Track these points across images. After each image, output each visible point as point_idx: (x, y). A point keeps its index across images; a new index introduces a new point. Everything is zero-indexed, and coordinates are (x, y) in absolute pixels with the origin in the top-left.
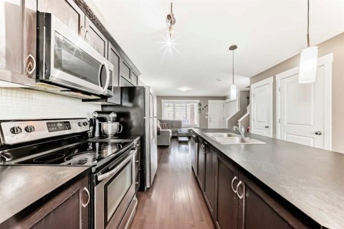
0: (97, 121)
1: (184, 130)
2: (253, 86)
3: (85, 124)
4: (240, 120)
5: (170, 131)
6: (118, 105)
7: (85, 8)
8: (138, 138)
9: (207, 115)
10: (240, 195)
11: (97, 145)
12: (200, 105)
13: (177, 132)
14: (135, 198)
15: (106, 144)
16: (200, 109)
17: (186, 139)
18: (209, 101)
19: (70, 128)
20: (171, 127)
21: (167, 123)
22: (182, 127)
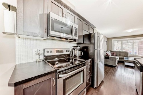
0: (74, 50)
3: (69, 51)
6: (82, 43)
7: (64, 5)
8: (90, 59)
11: (73, 60)
13: (124, 59)
14: (85, 90)
15: (76, 60)
17: (132, 65)
19: (63, 52)
20: (118, 55)
21: (115, 53)
22: (129, 56)
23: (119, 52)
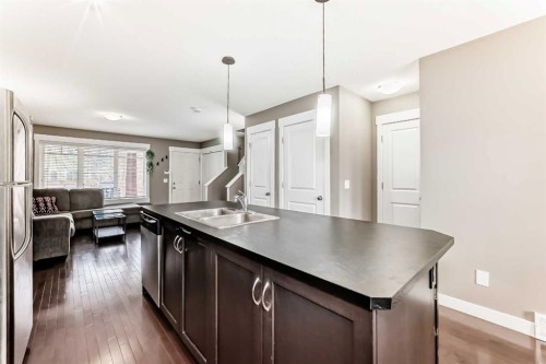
1: (109, 212)
2: (250, 130)
4: (228, 186)
5: (69, 216)
9: (167, 176)
10: (267, 305)
12: (150, 154)
13: (92, 217)
16: (151, 165)
17: (118, 231)
18: (171, 149)
20: (67, 206)
21: (54, 199)
22: (105, 203)
23: (72, 193)
